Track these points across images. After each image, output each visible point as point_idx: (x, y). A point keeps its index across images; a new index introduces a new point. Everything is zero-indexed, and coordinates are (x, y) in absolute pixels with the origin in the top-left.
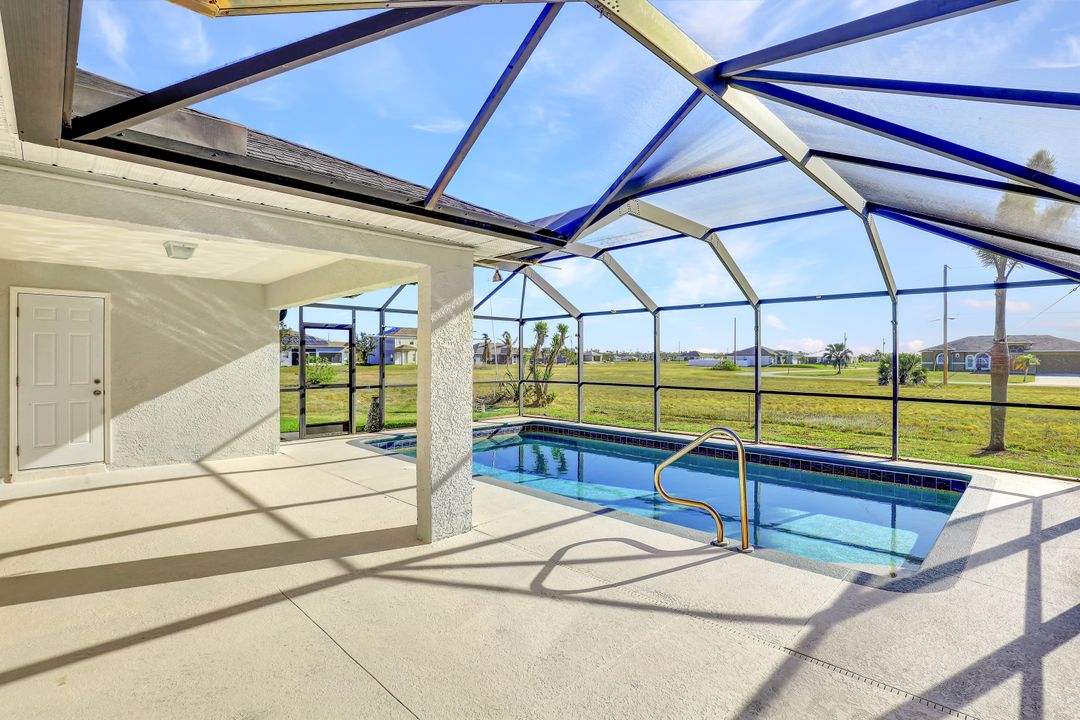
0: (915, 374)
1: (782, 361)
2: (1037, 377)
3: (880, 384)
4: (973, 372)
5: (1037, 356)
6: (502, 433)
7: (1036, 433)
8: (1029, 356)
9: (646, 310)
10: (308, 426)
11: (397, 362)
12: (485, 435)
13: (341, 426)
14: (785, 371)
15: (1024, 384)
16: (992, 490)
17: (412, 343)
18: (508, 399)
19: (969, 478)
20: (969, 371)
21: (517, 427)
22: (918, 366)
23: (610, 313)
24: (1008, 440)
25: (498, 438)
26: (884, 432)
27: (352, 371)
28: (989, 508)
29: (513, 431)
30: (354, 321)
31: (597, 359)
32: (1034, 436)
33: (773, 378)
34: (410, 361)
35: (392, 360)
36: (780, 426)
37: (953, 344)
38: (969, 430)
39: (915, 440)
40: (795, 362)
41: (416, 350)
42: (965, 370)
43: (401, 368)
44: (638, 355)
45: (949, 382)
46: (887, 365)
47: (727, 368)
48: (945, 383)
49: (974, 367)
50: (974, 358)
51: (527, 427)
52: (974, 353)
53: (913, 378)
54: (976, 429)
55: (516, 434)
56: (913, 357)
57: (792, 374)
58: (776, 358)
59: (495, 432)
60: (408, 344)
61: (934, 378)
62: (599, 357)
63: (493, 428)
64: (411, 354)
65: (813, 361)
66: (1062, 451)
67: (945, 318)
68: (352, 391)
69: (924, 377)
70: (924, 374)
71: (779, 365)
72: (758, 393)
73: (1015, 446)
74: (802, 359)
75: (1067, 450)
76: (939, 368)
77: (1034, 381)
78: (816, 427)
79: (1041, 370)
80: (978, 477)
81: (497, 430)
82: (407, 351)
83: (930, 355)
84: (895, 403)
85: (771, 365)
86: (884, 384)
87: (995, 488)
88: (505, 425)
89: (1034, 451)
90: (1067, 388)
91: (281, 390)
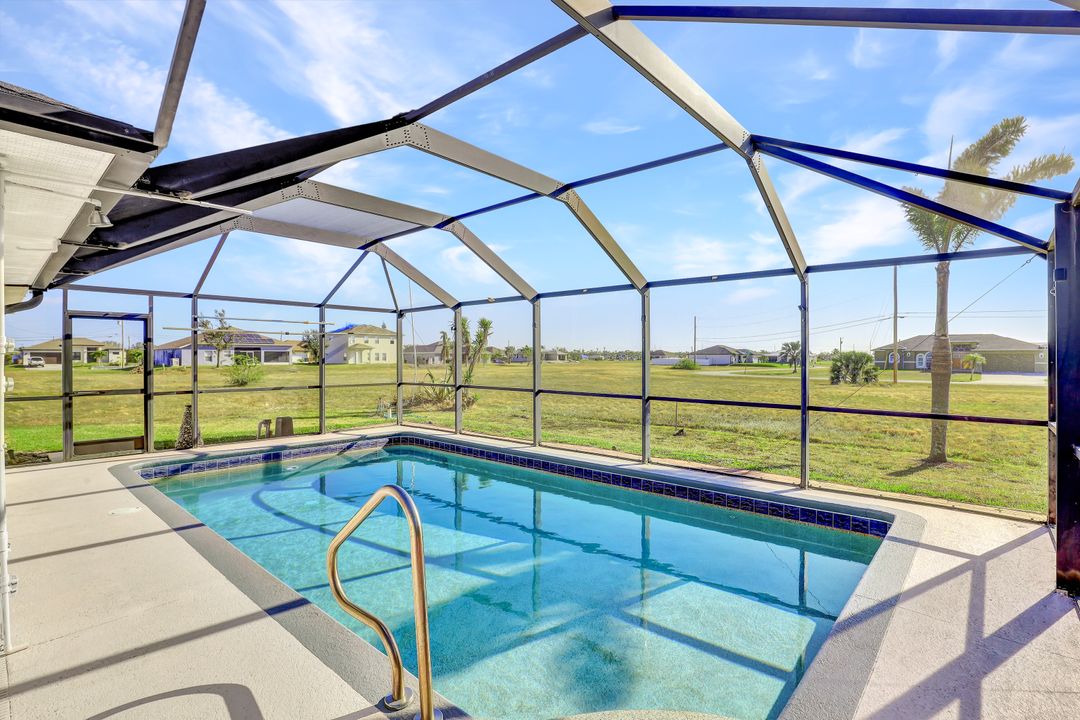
0: (867, 373)
1: (743, 360)
2: (983, 376)
3: (832, 383)
4: (923, 370)
5: (983, 355)
6: (359, 447)
7: (981, 439)
8: (976, 355)
9: (523, 298)
10: (75, 445)
11: (351, 361)
12: (333, 450)
13: (132, 442)
14: (742, 370)
15: (973, 383)
16: (917, 544)
17: (367, 342)
18: (427, 401)
19: (892, 518)
20: (919, 369)
21: (381, 440)
22: (870, 365)
23: (486, 302)
24: (952, 446)
25: (353, 453)
26: (820, 438)
27: (147, 374)
28: (908, 585)
29: (375, 445)
30: (151, 309)
31: (562, 358)
32: (979, 441)
33: (728, 377)
34: (365, 360)
35: (345, 359)
36: (710, 432)
37: (905, 342)
38: (912, 434)
39: (850, 448)
40: (755, 361)
41: (371, 349)
42: (915, 369)
43: (354, 367)
44: (605, 354)
45: (899, 381)
46: (839, 364)
47: (686, 367)
48: (895, 382)
49: (924, 366)
50: (924, 357)
51: (395, 441)
52: (924, 352)
53: (864, 377)
54: (919, 433)
55: (379, 448)
56: (863, 355)
57: (749, 373)
58: (737, 357)
59: (349, 447)
60: (363, 343)
61: (884, 376)
62: (564, 356)
63: (348, 441)
64: (365, 353)
65: (773, 360)
66: (1008, 461)
67: (896, 317)
68: (148, 398)
69: (876, 376)
70: (875, 373)
71: (739, 364)
72: (646, 400)
73: (959, 455)
74: (762, 358)
75: (1014, 459)
76: (890, 366)
77: (980, 379)
78: (749, 433)
79: (987, 369)
80: (904, 514)
81: (351, 445)
82: (361, 350)
83: (882, 354)
84: (804, 413)
85: (732, 364)
86: (836, 383)
87: (923, 541)
88: (364, 438)
89: (978, 460)
90: (1011, 387)
91: (7, 400)
